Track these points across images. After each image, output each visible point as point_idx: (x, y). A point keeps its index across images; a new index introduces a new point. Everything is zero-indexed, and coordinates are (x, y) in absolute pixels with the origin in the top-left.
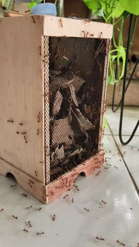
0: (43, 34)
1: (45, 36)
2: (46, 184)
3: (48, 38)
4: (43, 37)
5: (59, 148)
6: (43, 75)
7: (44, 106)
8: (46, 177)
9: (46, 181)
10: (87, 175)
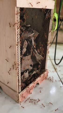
0: (16, 6)
1: (17, 7)
2: (19, 93)
3: (19, 8)
4: (16, 8)
5: (26, 73)
6: (17, 32)
7: (17, 48)
8: (19, 89)
9: (19, 91)
10: (40, 84)
